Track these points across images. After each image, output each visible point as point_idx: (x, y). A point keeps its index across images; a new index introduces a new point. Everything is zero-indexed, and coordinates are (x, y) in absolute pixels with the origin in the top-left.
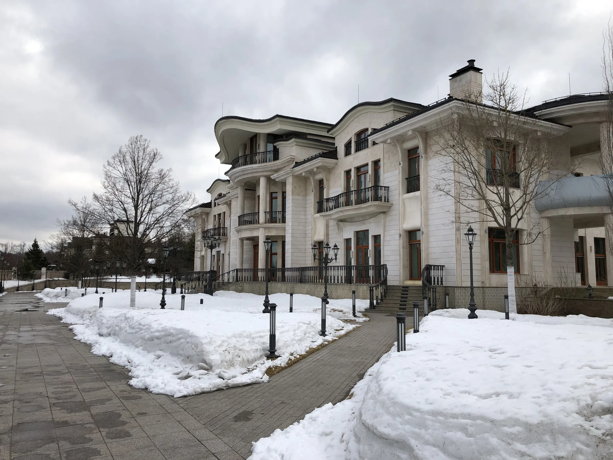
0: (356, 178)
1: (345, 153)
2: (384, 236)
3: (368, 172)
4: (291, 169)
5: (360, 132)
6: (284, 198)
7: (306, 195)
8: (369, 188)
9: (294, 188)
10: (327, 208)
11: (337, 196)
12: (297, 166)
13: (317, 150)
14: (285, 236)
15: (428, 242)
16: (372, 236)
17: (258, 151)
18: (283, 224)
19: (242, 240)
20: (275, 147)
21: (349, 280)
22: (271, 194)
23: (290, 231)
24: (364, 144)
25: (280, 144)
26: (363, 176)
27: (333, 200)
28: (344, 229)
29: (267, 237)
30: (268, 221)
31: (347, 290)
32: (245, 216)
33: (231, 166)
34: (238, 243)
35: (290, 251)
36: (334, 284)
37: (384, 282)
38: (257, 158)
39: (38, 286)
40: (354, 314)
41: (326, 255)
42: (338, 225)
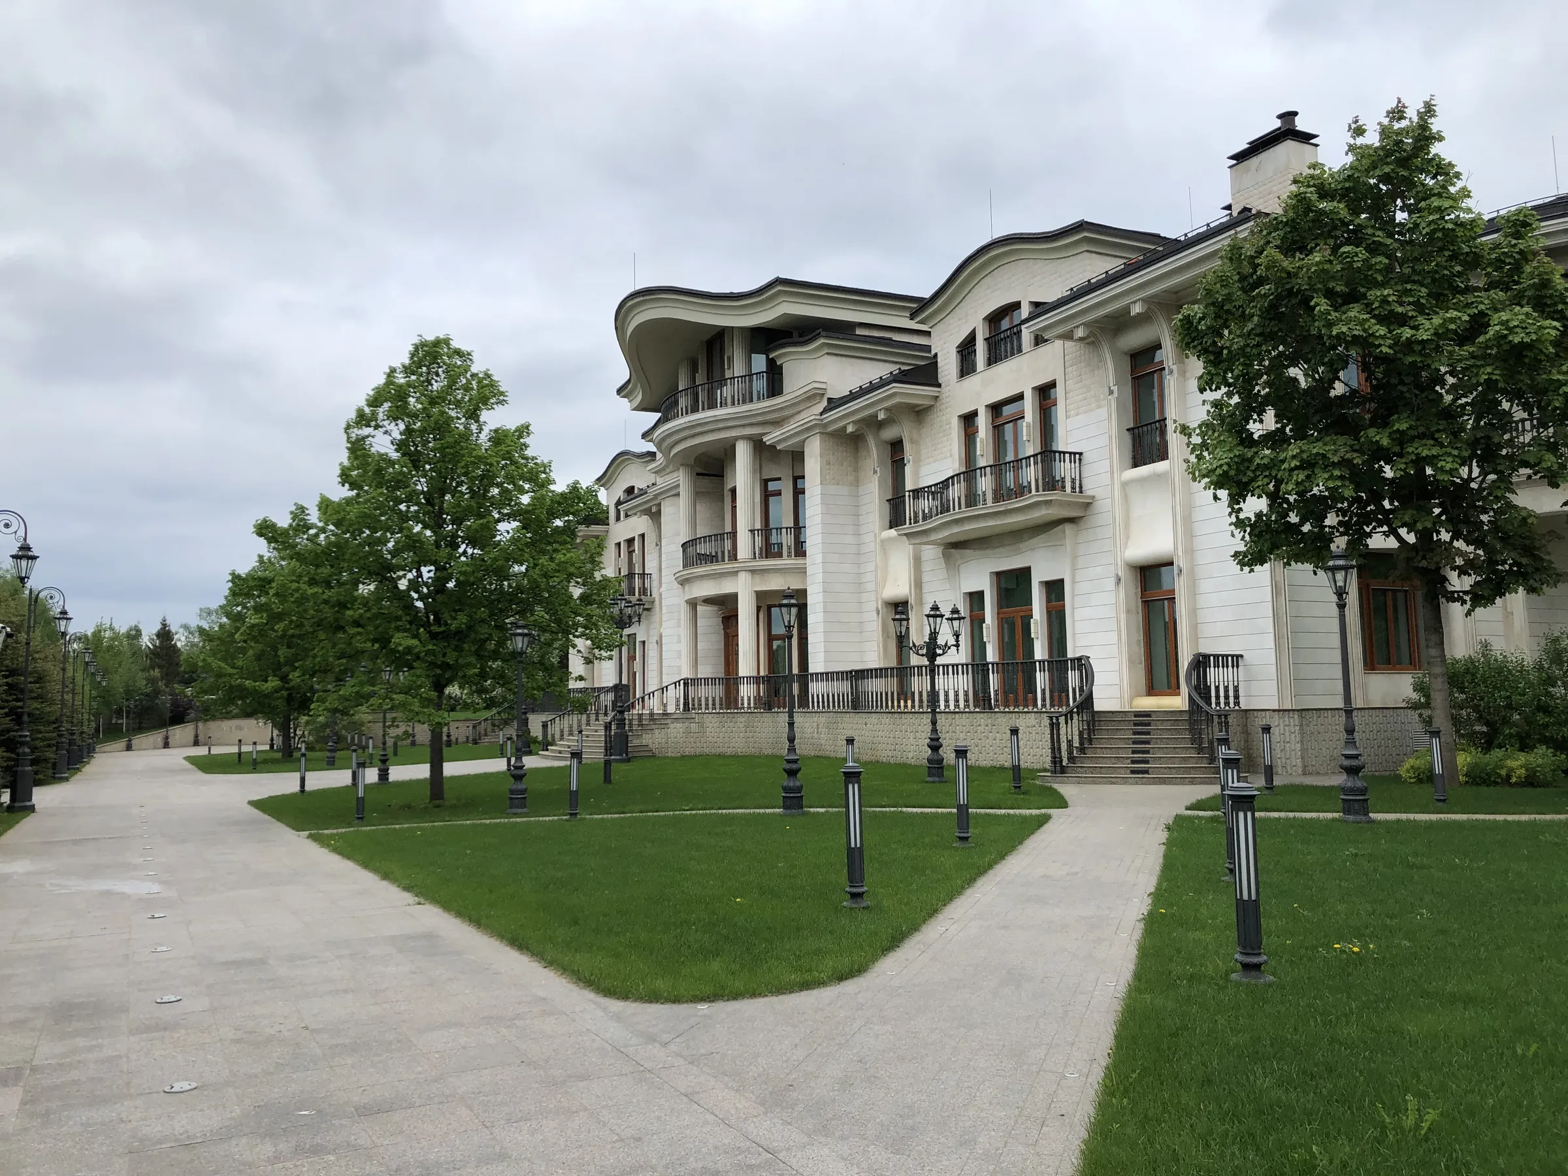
0: (991, 435)
1: (959, 368)
2: (1074, 582)
3: (1023, 417)
4: (818, 417)
5: (997, 315)
6: (798, 492)
7: (857, 483)
8: (1029, 457)
9: (827, 464)
10: (916, 516)
11: (942, 482)
12: (831, 409)
13: (881, 364)
14: (805, 591)
15: (1193, 593)
16: (1041, 582)
17: (728, 374)
18: (800, 561)
19: (693, 604)
20: (771, 363)
21: (982, 700)
22: (765, 483)
23: (819, 578)
24: (1009, 345)
25: (784, 354)
26: (1009, 428)
27: (933, 493)
28: (962, 568)
29: (760, 595)
30: (761, 554)
31: (983, 726)
32: (700, 543)
33: (659, 415)
34: (684, 612)
35: (821, 628)
36: (947, 710)
37: (1087, 702)
38: (727, 391)
39: (177, 736)
40: (1017, 790)
41: (934, 635)
42: (946, 557)
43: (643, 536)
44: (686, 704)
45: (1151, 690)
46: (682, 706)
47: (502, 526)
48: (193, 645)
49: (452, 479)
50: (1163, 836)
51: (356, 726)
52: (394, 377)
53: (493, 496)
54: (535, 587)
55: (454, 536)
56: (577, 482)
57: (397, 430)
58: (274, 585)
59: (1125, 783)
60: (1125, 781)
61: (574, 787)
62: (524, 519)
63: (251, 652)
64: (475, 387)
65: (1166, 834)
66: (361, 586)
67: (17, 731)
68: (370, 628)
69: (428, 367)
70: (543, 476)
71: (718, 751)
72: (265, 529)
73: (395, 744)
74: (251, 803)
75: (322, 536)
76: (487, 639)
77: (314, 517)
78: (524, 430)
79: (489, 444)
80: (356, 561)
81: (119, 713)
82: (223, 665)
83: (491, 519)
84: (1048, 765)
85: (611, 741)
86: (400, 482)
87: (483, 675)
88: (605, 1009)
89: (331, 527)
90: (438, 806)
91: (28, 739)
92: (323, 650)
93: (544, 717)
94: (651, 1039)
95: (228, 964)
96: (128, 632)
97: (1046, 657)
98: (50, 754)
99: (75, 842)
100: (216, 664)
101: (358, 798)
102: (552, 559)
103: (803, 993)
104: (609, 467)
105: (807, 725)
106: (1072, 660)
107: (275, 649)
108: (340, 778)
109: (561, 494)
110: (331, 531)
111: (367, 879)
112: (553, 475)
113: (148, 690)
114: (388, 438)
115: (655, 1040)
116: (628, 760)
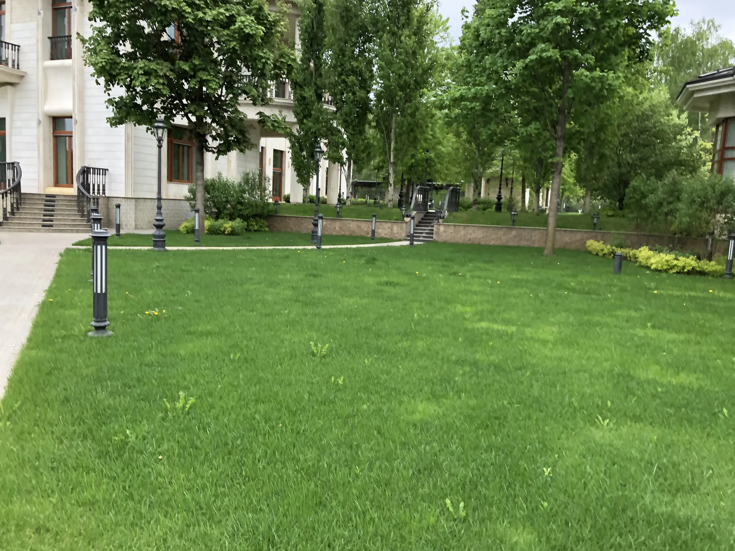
2: (12, 121)
15: (83, 134)
37: (17, 188)
45: (57, 184)
50: (57, 259)
59: (39, 232)
60: (38, 230)
65: (59, 258)
106: (9, 164)
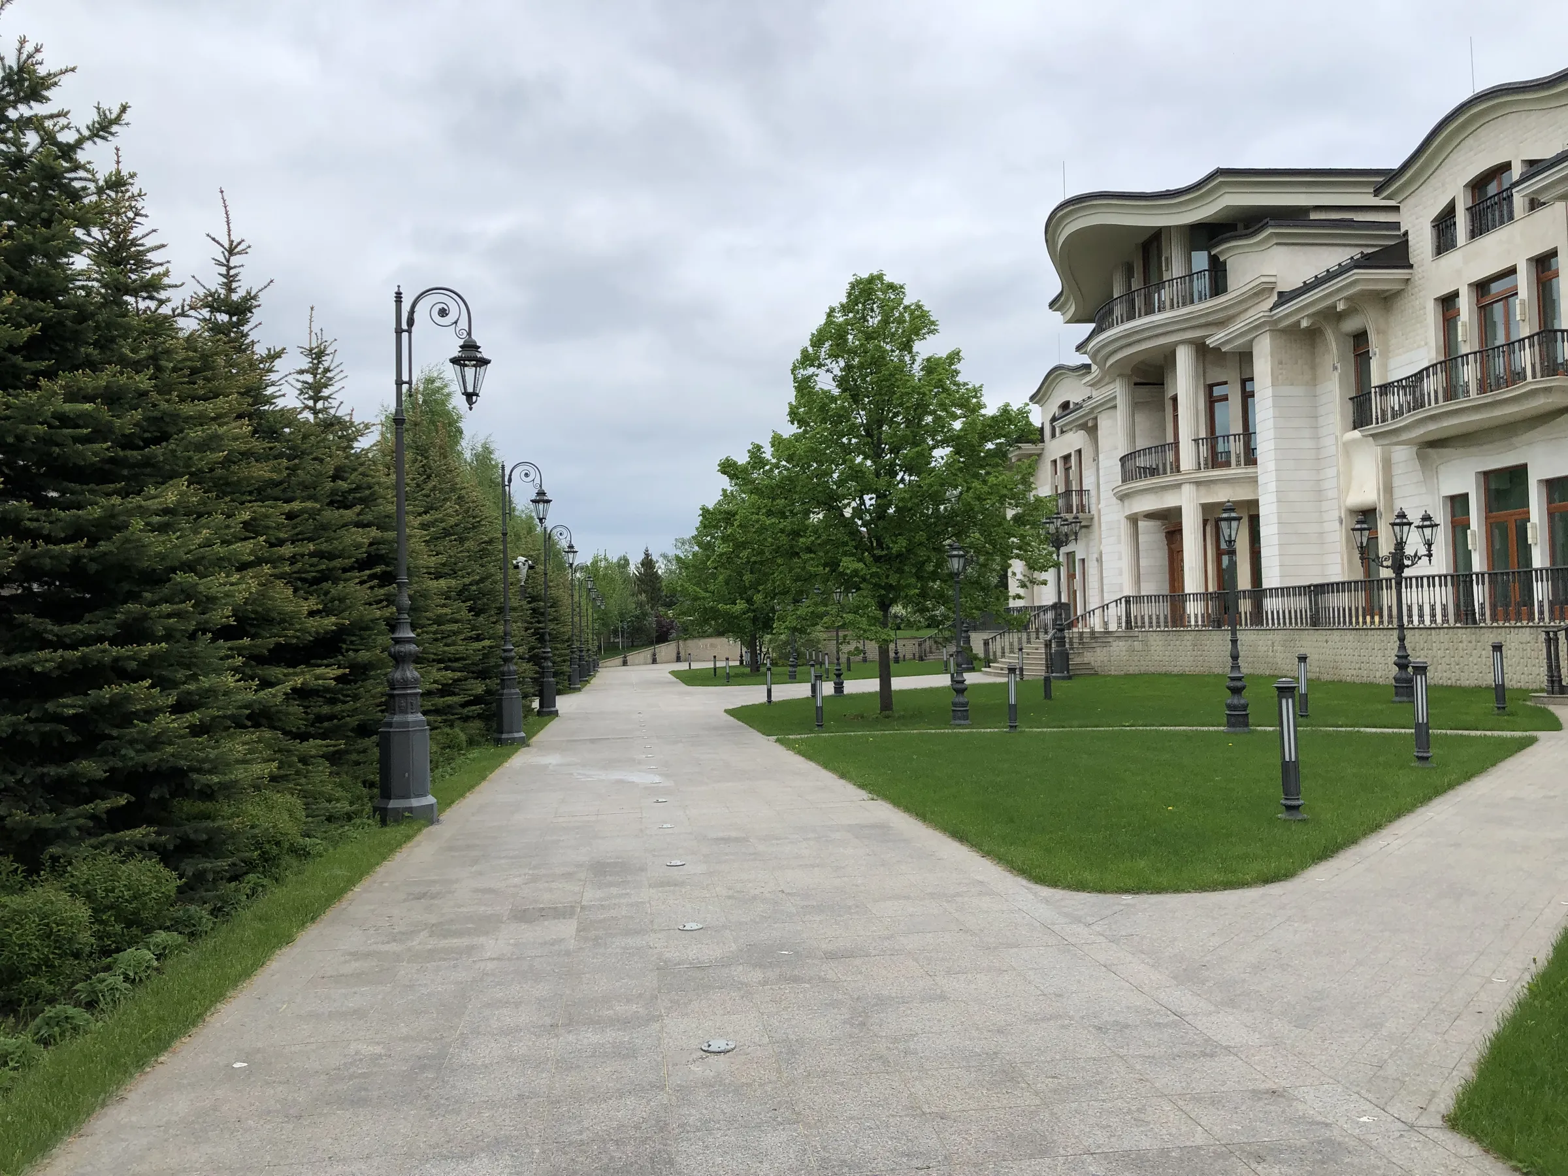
0: (1476, 317)
1: (1436, 245)
3: (1517, 294)
4: (1268, 314)
5: (1481, 180)
6: (1247, 396)
7: (1314, 382)
8: (1523, 340)
9: (1279, 363)
10: (1383, 412)
11: (1415, 375)
12: (1282, 304)
13: (1340, 250)
14: (1257, 501)
16: (1540, 481)
17: (1166, 277)
18: (1250, 470)
19: (1133, 520)
20: (1214, 260)
21: (1465, 614)
22: (1210, 388)
23: (1272, 487)
24: (1497, 213)
25: (1228, 249)
26: (1498, 308)
27: (1404, 387)
28: (1442, 468)
29: (1207, 509)
30: (1206, 464)
31: (1465, 643)
32: (1139, 456)
33: (1093, 325)
34: (1124, 528)
35: (1275, 540)
36: (1421, 626)
38: (1165, 294)
39: (663, 654)
40: (1501, 711)
41: (1400, 545)
42: (1422, 458)
43: (1079, 451)
44: (1128, 622)
46: (1124, 625)
47: (937, 453)
48: (671, 572)
49: (889, 411)
51: (813, 644)
52: (834, 317)
53: (927, 424)
54: (969, 511)
55: (892, 464)
56: (1007, 405)
57: (837, 367)
58: (737, 517)
61: (1013, 701)
62: (957, 444)
63: (721, 577)
64: (908, 319)
66: (812, 515)
67: (540, 648)
68: (821, 554)
69: (863, 304)
70: (974, 400)
71: (1164, 670)
72: (728, 468)
73: (848, 659)
74: (726, 711)
75: (776, 471)
76: (926, 561)
77: (768, 453)
78: (955, 356)
79: (922, 373)
80: (806, 493)
81: (615, 632)
82: (698, 589)
83: (925, 446)
84: (1545, 684)
85: (1051, 659)
86: (842, 416)
87: (924, 595)
88: (1035, 894)
89: (784, 463)
90: (887, 717)
91: (550, 655)
92: (781, 576)
93: (986, 635)
94: (1078, 920)
95: (718, 840)
96: (618, 562)
97: (1548, 565)
98: (565, 668)
99: (593, 741)
100: (692, 588)
101: (817, 707)
102: (985, 482)
103: (1226, 892)
104: (1043, 383)
105: (1261, 643)
107: (741, 575)
108: (801, 690)
109: (992, 417)
110: (784, 466)
111: (827, 777)
112: (984, 400)
113: (638, 612)
114: (831, 376)
115: (1080, 921)
116: (1070, 678)
